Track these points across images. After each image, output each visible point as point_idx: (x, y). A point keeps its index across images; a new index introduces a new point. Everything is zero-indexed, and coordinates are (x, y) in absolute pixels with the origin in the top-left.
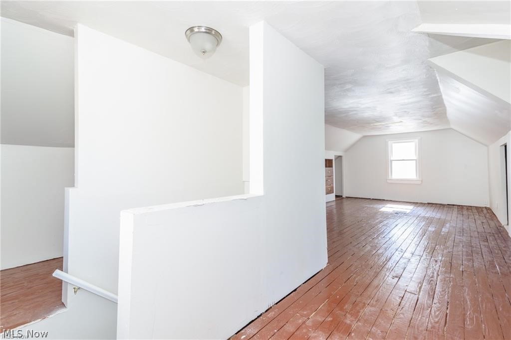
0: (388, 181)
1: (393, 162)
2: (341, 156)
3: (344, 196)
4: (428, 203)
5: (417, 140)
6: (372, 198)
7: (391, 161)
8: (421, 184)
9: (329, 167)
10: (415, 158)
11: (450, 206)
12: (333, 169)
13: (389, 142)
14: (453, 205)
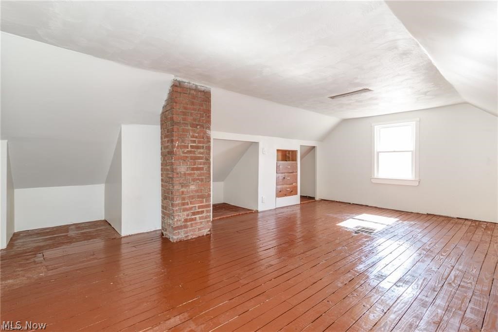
0: (372, 180)
1: (380, 153)
2: (314, 147)
3: (317, 198)
4: (428, 215)
5: (414, 122)
6: (351, 203)
7: (378, 153)
8: (418, 185)
9: (293, 160)
10: (412, 150)
11: (461, 221)
12: (297, 164)
13: (376, 127)
14: (466, 219)
